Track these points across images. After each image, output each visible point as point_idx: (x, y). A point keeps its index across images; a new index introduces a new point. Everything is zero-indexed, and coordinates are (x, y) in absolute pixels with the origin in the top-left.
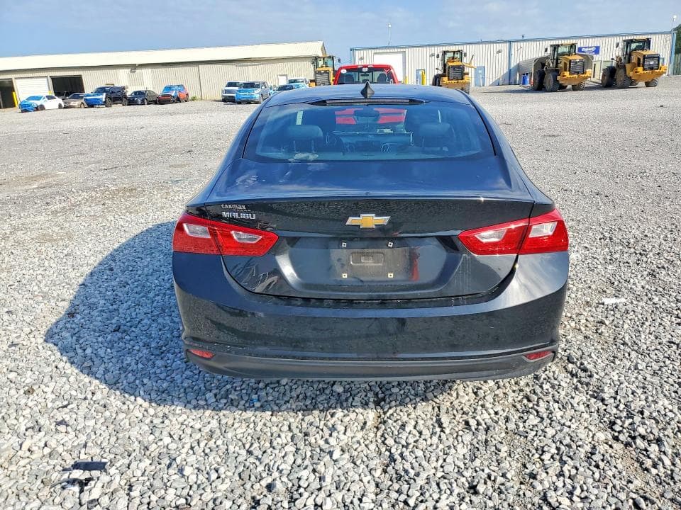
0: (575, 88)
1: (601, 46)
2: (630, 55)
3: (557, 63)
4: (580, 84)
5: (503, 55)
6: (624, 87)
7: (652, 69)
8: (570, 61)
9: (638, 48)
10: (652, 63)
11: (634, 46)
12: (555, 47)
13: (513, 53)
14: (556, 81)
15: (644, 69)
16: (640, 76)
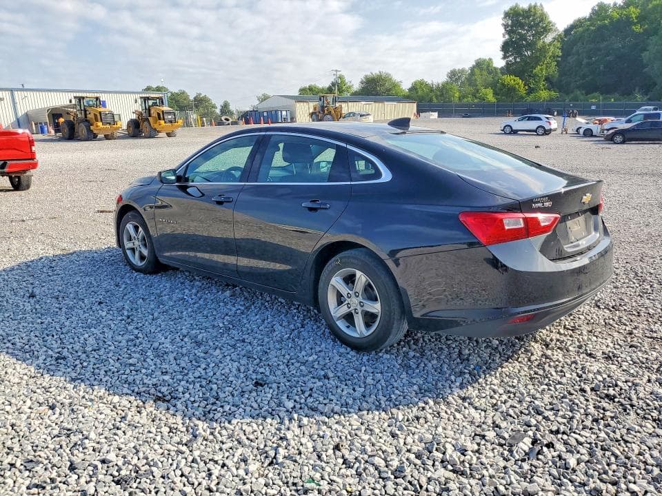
0: (107, 137)
1: (107, 101)
2: (149, 110)
3: (86, 115)
4: (113, 134)
5: (6, 102)
6: (151, 137)
7: (171, 122)
8: (100, 113)
9: (154, 104)
10: (170, 117)
11: (151, 102)
12: (80, 99)
13: (17, 101)
14: (90, 131)
15: (165, 122)
16: (163, 128)
